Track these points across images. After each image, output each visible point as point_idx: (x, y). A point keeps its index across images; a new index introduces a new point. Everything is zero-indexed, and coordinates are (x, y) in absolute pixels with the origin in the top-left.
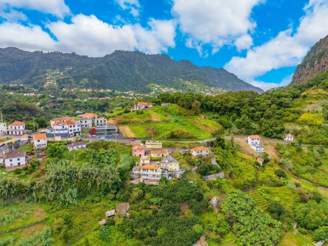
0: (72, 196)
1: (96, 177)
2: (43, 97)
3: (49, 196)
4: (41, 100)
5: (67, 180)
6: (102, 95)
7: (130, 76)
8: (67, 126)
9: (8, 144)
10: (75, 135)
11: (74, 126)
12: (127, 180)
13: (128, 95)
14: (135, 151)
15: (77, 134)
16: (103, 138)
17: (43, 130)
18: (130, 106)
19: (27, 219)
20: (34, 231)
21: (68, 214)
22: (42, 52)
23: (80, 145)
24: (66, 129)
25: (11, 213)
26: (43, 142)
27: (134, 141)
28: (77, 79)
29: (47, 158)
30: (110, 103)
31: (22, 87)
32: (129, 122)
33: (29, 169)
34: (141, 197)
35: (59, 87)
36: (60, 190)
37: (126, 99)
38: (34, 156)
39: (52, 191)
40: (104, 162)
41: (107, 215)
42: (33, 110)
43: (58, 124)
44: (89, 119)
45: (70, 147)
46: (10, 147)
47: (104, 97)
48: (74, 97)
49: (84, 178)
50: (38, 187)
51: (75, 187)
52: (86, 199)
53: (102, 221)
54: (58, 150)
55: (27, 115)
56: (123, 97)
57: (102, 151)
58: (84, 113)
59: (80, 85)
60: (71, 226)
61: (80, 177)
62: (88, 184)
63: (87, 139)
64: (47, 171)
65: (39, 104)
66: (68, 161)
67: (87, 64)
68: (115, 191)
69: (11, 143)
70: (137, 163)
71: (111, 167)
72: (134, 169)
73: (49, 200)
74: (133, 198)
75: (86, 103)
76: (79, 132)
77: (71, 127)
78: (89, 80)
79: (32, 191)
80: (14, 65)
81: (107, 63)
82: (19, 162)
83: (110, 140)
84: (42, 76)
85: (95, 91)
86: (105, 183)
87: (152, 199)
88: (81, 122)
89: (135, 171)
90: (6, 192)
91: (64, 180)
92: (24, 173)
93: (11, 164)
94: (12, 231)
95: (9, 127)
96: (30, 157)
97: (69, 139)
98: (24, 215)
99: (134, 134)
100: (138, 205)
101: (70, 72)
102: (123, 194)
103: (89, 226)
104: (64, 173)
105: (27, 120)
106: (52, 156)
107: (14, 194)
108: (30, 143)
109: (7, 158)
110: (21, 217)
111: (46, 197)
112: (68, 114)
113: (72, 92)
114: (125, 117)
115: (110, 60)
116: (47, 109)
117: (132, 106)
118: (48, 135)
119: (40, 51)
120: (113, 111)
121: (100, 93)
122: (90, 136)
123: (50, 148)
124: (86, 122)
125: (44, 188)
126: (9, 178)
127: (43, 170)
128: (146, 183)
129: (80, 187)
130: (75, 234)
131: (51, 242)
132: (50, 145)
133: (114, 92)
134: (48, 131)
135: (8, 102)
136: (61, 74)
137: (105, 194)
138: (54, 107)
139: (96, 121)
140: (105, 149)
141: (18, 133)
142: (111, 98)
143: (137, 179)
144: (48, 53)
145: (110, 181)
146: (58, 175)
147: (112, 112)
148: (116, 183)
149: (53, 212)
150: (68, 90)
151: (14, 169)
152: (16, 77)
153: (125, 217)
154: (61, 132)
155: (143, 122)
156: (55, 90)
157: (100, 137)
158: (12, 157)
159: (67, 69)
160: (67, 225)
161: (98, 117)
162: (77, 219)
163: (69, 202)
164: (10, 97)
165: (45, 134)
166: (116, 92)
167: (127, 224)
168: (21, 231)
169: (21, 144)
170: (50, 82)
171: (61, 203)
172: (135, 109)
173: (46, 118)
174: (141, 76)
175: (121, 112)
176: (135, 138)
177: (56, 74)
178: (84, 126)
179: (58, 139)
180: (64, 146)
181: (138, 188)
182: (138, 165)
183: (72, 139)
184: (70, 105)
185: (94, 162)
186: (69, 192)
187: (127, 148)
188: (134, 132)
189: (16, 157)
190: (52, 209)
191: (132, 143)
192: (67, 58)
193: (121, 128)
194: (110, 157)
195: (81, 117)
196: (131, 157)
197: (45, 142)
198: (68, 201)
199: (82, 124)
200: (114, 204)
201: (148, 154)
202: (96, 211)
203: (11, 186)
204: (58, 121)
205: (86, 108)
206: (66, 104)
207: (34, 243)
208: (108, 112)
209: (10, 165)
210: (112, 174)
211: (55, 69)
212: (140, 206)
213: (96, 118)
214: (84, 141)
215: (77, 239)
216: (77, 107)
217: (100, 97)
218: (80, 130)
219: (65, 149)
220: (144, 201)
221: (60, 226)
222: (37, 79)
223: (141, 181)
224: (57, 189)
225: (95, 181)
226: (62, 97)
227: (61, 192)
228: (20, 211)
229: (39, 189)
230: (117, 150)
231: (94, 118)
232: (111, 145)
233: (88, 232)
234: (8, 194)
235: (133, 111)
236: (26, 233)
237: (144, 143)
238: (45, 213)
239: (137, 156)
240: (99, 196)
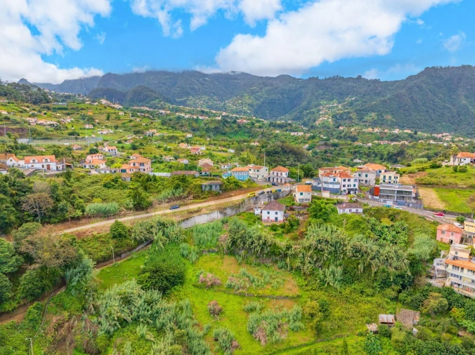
0: (334, 276)
1: (371, 259)
2: (313, 137)
3: (305, 268)
4: (310, 142)
5: (330, 253)
6: (396, 138)
7: (449, 108)
8: (340, 179)
9: (268, 192)
10: (349, 193)
11: (349, 180)
12: (421, 276)
13: (440, 140)
14: (443, 232)
15: (352, 192)
16: (390, 203)
17: (308, 181)
18: (442, 158)
19: (277, 289)
20: (283, 307)
21: (325, 299)
22: (317, 77)
23: (355, 207)
24: (338, 183)
25: (262, 276)
26: (307, 196)
27: (441, 215)
28: (361, 113)
29: (308, 217)
30: (408, 151)
31: (290, 124)
32: (437, 184)
33: (286, 227)
34: (444, 311)
35: (334, 125)
36: (320, 264)
37: (437, 146)
38: (294, 212)
39: (310, 263)
40: (387, 240)
41: (380, 320)
42: (299, 154)
43: (328, 175)
44: (372, 173)
45: (340, 208)
46: (270, 197)
47: (399, 141)
48: (354, 139)
49: (354, 256)
50: (293, 252)
51: (340, 265)
52: (353, 286)
53: (371, 326)
54: (323, 210)
55: (292, 159)
56: (432, 142)
57: (386, 222)
58: (365, 163)
59: (364, 122)
60: (327, 316)
61: (349, 254)
62: (359, 266)
63: (365, 202)
64: (307, 234)
65: (307, 146)
66: (335, 228)
67: (378, 91)
68: (399, 287)
69: (271, 192)
70: (442, 253)
71: (397, 249)
72: (436, 261)
73: (304, 273)
74: (429, 307)
75: (369, 148)
76: (356, 189)
77: (344, 180)
78: (378, 115)
79: (286, 255)
80: (283, 97)
81: (410, 89)
82: (276, 216)
83: (401, 208)
84: (314, 110)
85: (386, 131)
86: (384, 271)
87: (465, 321)
88: (360, 175)
89: (438, 264)
90: (259, 249)
91: (326, 251)
92: (280, 230)
93: (268, 218)
94: (260, 297)
95: (271, 172)
96: (289, 213)
97: (340, 198)
98: (274, 283)
99: (444, 205)
100: (436, 321)
101: (351, 104)
102: (411, 295)
103: (351, 325)
104: (328, 242)
105: (291, 166)
106: (315, 216)
107: (267, 254)
108: (292, 195)
109: (265, 209)
110: (271, 283)
111: (302, 268)
112: (342, 163)
113: (351, 133)
114: (431, 175)
115: (415, 83)
116: (316, 153)
117: (446, 157)
118: (315, 189)
119: (316, 77)
120: (411, 163)
121: (393, 135)
122: (370, 197)
123: (313, 206)
124: (366, 176)
125: (301, 255)
126: (264, 234)
127: (302, 233)
128: (456, 290)
129: (347, 267)
130: (331, 329)
131: (300, 327)
132: (315, 202)
133: (416, 133)
134: (315, 184)
135: (273, 142)
136: (340, 106)
137: (382, 288)
138: (326, 152)
139: (382, 177)
140: (392, 220)
141: (279, 181)
142: (410, 142)
143: (440, 280)
144: (326, 79)
145: (392, 270)
146: (320, 243)
147: (409, 165)
148: (402, 276)
149: (308, 290)
150: (346, 129)
151: (270, 224)
152: (285, 111)
153: (410, 333)
154: (331, 186)
155: (464, 186)
156: (329, 128)
157: (385, 201)
158: (270, 209)
159: (348, 99)
160: (322, 314)
161: (386, 171)
162: (337, 309)
163: (328, 284)
164: (275, 137)
165: (310, 186)
166: (419, 133)
167: (412, 345)
168: (269, 301)
169: (281, 195)
170: (324, 118)
171: (318, 281)
172: (451, 163)
173: (314, 166)
174: (470, 107)
175: (424, 165)
176: (444, 212)
177: (333, 107)
178: (364, 182)
179: (326, 195)
180: (333, 206)
181: (440, 295)
182: (444, 256)
183: (344, 198)
184: (346, 151)
185: (371, 236)
186: (331, 270)
187: (428, 224)
188: (444, 201)
189: (274, 210)
190: (306, 285)
191: (438, 218)
192: (350, 84)
193: (422, 192)
194: (397, 233)
195: (361, 168)
196: (433, 241)
197: (309, 197)
198: (328, 281)
199: (361, 178)
200: (394, 306)
201: (466, 241)
202: (366, 307)
203: (264, 244)
204: (328, 171)
205: (368, 156)
206: (341, 149)
207: (281, 321)
208: (403, 164)
209: (266, 218)
210: (398, 260)
211: (332, 100)
212: (439, 324)
213: (383, 171)
214: (360, 204)
215: (333, 337)
216: (356, 153)
217: (392, 140)
218: (357, 187)
219: (334, 211)
220: (448, 319)
221: (314, 312)
222: (308, 114)
223: (448, 284)
224: (316, 262)
225: (370, 265)
226: (337, 138)
227: (320, 267)
228: (271, 277)
229: (295, 256)
230: (410, 224)
231: (380, 172)
232: (402, 215)
233: (348, 333)
234: (261, 252)
235: (447, 166)
236: (274, 305)
237: (462, 222)
238: (297, 288)
239: (444, 241)
240: (373, 288)
